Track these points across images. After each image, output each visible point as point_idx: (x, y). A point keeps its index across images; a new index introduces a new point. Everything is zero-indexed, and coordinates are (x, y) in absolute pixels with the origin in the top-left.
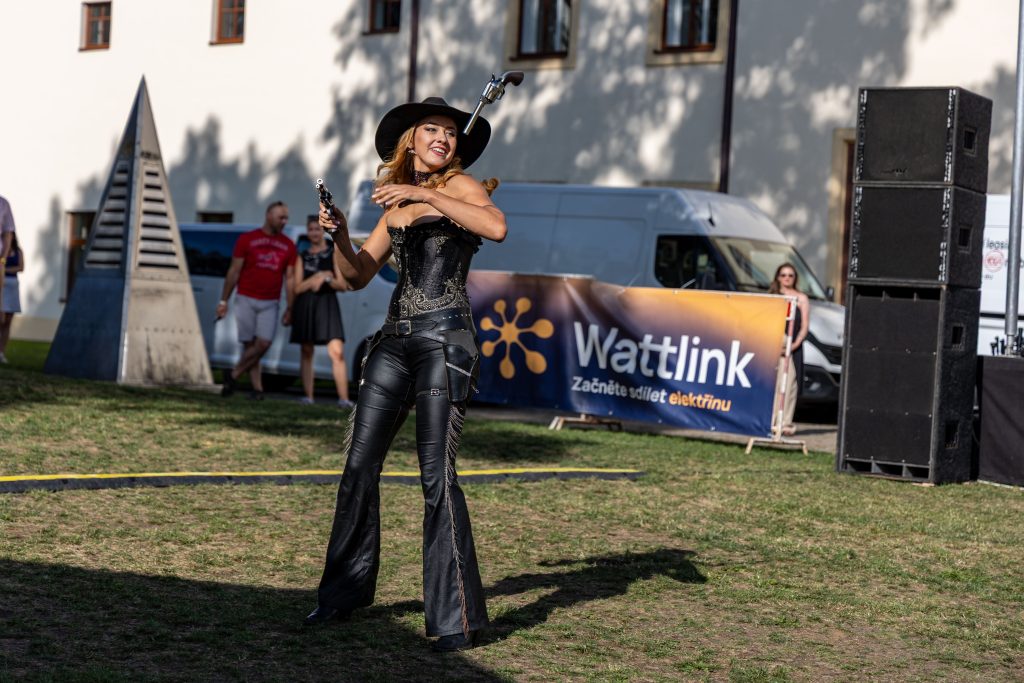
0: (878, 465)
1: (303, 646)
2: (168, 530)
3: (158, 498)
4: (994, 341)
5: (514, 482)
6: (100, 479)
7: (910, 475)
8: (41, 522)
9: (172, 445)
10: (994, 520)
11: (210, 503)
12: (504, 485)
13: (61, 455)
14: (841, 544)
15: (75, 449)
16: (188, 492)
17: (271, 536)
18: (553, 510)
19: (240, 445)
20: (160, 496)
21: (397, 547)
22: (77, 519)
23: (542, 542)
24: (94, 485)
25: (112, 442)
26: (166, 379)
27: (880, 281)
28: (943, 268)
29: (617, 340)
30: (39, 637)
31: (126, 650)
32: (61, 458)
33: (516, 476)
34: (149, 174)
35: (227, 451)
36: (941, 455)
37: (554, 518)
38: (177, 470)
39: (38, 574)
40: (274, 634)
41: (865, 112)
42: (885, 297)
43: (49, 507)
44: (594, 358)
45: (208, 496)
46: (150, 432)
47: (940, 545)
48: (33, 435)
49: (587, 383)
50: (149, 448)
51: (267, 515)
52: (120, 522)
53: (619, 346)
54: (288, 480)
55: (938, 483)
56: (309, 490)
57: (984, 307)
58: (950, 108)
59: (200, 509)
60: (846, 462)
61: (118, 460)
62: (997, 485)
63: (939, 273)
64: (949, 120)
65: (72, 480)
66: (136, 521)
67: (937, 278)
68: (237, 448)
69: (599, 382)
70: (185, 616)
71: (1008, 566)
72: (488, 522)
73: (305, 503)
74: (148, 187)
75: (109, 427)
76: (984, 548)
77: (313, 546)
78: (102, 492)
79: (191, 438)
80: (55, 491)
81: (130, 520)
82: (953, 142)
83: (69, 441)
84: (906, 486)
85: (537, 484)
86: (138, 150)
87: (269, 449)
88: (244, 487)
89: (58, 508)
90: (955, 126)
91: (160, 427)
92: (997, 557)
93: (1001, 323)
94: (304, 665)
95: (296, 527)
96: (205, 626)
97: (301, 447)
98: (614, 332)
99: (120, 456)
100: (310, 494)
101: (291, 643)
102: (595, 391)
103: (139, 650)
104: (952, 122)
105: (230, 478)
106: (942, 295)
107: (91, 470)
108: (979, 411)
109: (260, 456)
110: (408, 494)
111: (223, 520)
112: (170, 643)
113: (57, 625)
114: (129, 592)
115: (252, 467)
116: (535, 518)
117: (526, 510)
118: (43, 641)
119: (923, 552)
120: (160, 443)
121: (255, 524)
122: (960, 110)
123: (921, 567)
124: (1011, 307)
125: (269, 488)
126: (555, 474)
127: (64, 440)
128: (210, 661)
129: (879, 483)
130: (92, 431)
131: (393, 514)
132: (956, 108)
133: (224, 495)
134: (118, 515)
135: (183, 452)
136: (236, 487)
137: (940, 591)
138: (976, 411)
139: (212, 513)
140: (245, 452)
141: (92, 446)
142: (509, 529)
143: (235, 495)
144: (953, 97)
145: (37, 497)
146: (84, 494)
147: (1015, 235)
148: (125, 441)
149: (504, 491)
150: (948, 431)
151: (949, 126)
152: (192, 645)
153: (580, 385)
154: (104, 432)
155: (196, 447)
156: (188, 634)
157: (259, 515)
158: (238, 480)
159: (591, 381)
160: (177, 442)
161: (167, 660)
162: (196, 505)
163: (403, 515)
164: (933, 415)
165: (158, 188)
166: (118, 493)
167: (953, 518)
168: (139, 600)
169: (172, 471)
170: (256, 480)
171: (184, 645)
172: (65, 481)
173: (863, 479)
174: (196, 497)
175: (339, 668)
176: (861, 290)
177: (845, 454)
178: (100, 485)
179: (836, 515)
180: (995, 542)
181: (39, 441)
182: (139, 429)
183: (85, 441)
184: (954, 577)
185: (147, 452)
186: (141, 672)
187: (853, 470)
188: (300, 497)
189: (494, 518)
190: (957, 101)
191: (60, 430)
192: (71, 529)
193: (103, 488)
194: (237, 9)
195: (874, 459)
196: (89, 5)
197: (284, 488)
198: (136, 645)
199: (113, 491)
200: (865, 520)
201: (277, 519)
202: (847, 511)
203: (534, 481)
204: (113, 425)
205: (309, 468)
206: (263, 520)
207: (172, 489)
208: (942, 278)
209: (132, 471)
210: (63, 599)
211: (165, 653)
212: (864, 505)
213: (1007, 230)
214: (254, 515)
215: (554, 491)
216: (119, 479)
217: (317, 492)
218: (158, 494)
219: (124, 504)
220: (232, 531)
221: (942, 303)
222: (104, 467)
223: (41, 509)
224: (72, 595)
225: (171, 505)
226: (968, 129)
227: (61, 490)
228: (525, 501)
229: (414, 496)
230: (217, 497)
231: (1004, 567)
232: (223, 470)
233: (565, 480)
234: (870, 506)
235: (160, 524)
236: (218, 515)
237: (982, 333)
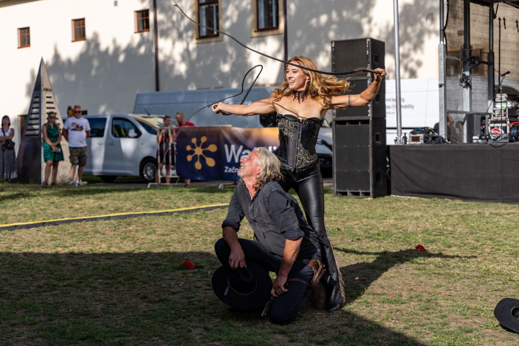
0: (350, 192)
1: (112, 285)
2: (58, 242)
3: (55, 230)
4: (395, 139)
5: (202, 211)
6: (30, 224)
7: (363, 195)
8: (6, 244)
9: (62, 208)
10: (397, 210)
11: (76, 230)
12: (198, 213)
13: (15, 216)
14: (334, 225)
15: (21, 213)
16: (67, 226)
17: (101, 241)
18: (218, 221)
19: (90, 205)
20: (55, 229)
21: (152, 241)
22: (21, 241)
23: (212, 235)
24: (28, 227)
25: (37, 208)
26: (62, 181)
27: (345, 118)
28: (370, 111)
29: (243, 150)
30: (3, 290)
31: (40, 292)
32: (15, 217)
33: (203, 209)
34: (48, 97)
35: (84, 208)
36: (375, 186)
37: (217, 224)
38: (63, 218)
39: (4, 265)
40: (100, 281)
41: (334, 51)
42: (348, 125)
43: (9, 237)
44: (233, 158)
45: (75, 227)
46: (52, 203)
47: (373, 222)
48: (3, 208)
49: (230, 169)
50: (52, 210)
51: (99, 233)
52: (39, 241)
53: (244, 153)
54: (109, 218)
55: (374, 197)
56: (117, 221)
57: (388, 125)
58: (367, 46)
59: (72, 233)
60: (337, 192)
61: (38, 216)
62: (398, 196)
63: (368, 113)
64: (368, 51)
65: (19, 225)
66: (45, 240)
67: (367, 115)
68: (88, 207)
69: (235, 168)
70: (64, 276)
71: (400, 228)
72: (190, 228)
73: (115, 227)
74: (48, 103)
75: (35, 203)
76: (392, 221)
77: (118, 244)
78: (31, 229)
79: (69, 204)
80: (12, 231)
81: (43, 240)
82: (370, 60)
83: (19, 210)
84: (362, 200)
85: (212, 211)
86: (42, 88)
87: (101, 206)
88: (91, 223)
89: (13, 237)
90: (370, 54)
91: (57, 201)
92: (396, 225)
93: (395, 131)
94: (112, 292)
95: (111, 237)
96: (72, 280)
97: (115, 204)
98: (241, 147)
99: (40, 214)
100: (118, 223)
101: (107, 284)
102: (233, 172)
103: (45, 291)
104: (369, 52)
105: (84, 219)
106: (370, 122)
107: (27, 221)
108: (390, 168)
109: (98, 209)
110: (158, 220)
111: (81, 236)
112: (58, 288)
113: (11, 284)
114: (41, 269)
115: (94, 214)
116: (210, 225)
117: (207, 222)
118: (5, 291)
119: (367, 225)
120: (56, 207)
121: (94, 237)
122: (372, 47)
123: (365, 232)
124: (399, 125)
125: (100, 222)
126: (219, 207)
127: (17, 209)
128: (74, 293)
129: (350, 199)
130: (29, 205)
131: (151, 228)
132: (370, 46)
133: (82, 226)
134: (38, 238)
135: (66, 211)
136: (87, 223)
137: (372, 241)
138: (388, 168)
139: (76, 234)
140: (91, 208)
141: (28, 211)
142: (199, 230)
143: (87, 226)
144: (369, 42)
145: (4, 233)
146: (24, 230)
147: (398, 95)
148: (42, 207)
149: (198, 215)
150: (377, 177)
151: (368, 53)
152: (67, 288)
153: (228, 170)
154: (33, 205)
155: (71, 208)
156: (65, 284)
157: (96, 233)
158: (88, 220)
159: (232, 168)
160: (63, 206)
161: (56, 295)
162: (70, 231)
163: (156, 228)
164: (370, 170)
165: (52, 103)
166: (38, 229)
167: (380, 211)
168: (45, 272)
169: (61, 218)
170: (95, 219)
171: (63, 288)
172: (16, 226)
173: (344, 198)
174: (70, 228)
175: (127, 292)
176: (338, 122)
177: (337, 188)
178: (31, 226)
179: (333, 214)
180: (396, 219)
181: (6, 210)
182: (48, 202)
183: (25, 209)
184: (379, 235)
185: (51, 211)
186: (46, 301)
187: (341, 195)
188: (114, 225)
189: (193, 227)
190: (370, 44)
191: (15, 205)
192: (18, 245)
193: (32, 228)
194: (81, 27)
195: (349, 190)
196: (21, 29)
197: (107, 221)
198: (44, 290)
199: (35, 228)
200: (345, 215)
201: (103, 234)
202: (337, 212)
203: (210, 210)
204: (37, 201)
205: (118, 213)
206: (98, 235)
207: (60, 226)
208: (370, 115)
209: (44, 219)
210: (14, 274)
211: (56, 292)
212: (344, 209)
213: (395, 94)
214: (94, 234)
215: (218, 213)
216: (38, 223)
217: (120, 222)
218: (55, 228)
219: (40, 233)
220: (85, 240)
221: (370, 125)
222: (33, 219)
223: (6, 238)
224: (18, 272)
225: (60, 232)
226: (376, 54)
227: (14, 230)
228: (206, 219)
229: (160, 220)
230: (79, 227)
231: (399, 229)
232: (82, 216)
233: (223, 209)
234: (347, 209)
235: (55, 240)
236: (79, 235)
237: (388, 136)
